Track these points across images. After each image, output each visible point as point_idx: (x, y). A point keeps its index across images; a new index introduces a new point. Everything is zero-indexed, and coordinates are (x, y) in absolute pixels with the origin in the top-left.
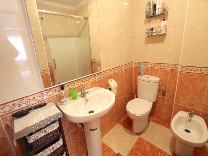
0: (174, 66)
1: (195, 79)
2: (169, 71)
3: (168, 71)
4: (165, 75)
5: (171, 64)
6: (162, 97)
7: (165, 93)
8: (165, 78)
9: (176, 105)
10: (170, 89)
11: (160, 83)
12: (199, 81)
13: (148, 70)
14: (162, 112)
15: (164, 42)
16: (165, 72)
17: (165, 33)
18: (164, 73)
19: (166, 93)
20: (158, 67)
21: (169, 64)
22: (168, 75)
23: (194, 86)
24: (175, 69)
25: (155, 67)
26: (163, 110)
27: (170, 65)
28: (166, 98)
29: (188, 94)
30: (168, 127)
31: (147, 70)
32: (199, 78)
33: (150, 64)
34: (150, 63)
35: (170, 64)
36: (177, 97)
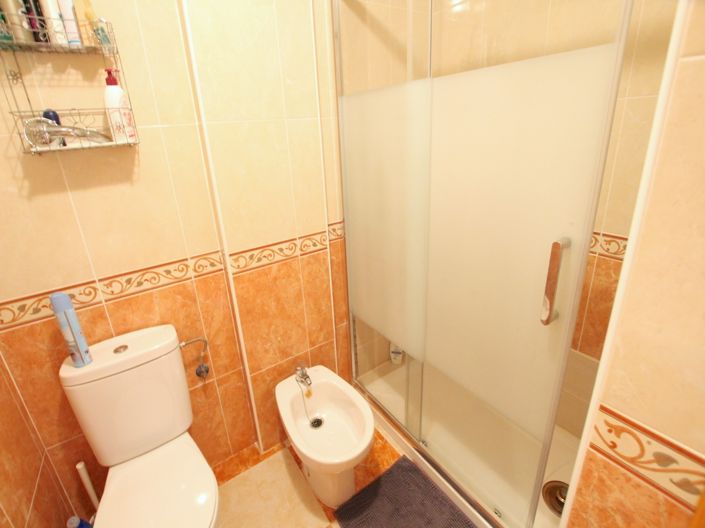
0: (203, 262)
1: (275, 279)
2: (192, 285)
3: (190, 288)
4: (184, 305)
5: (192, 258)
6: (200, 384)
7: (205, 365)
8: (187, 317)
9: (254, 380)
10: (218, 342)
11: (183, 344)
12: (284, 281)
13: (102, 316)
14: (219, 433)
15: (135, 177)
16: (180, 293)
17: (131, 141)
18: (179, 297)
19: (211, 363)
20: (146, 285)
21: (186, 260)
22: (195, 301)
23: (278, 300)
24: (210, 269)
25: (133, 289)
26: (221, 423)
27: (191, 263)
28: (213, 379)
29: (273, 327)
30: (255, 457)
31: (98, 316)
32: (282, 272)
33: (98, 285)
34: (100, 280)
35: (188, 257)
36: (250, 354)
